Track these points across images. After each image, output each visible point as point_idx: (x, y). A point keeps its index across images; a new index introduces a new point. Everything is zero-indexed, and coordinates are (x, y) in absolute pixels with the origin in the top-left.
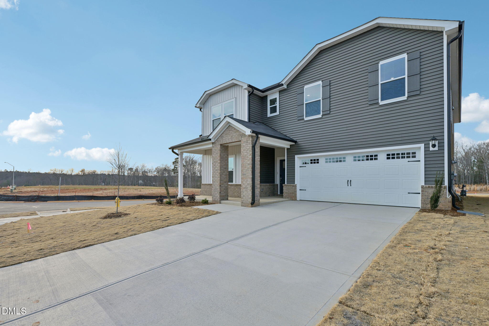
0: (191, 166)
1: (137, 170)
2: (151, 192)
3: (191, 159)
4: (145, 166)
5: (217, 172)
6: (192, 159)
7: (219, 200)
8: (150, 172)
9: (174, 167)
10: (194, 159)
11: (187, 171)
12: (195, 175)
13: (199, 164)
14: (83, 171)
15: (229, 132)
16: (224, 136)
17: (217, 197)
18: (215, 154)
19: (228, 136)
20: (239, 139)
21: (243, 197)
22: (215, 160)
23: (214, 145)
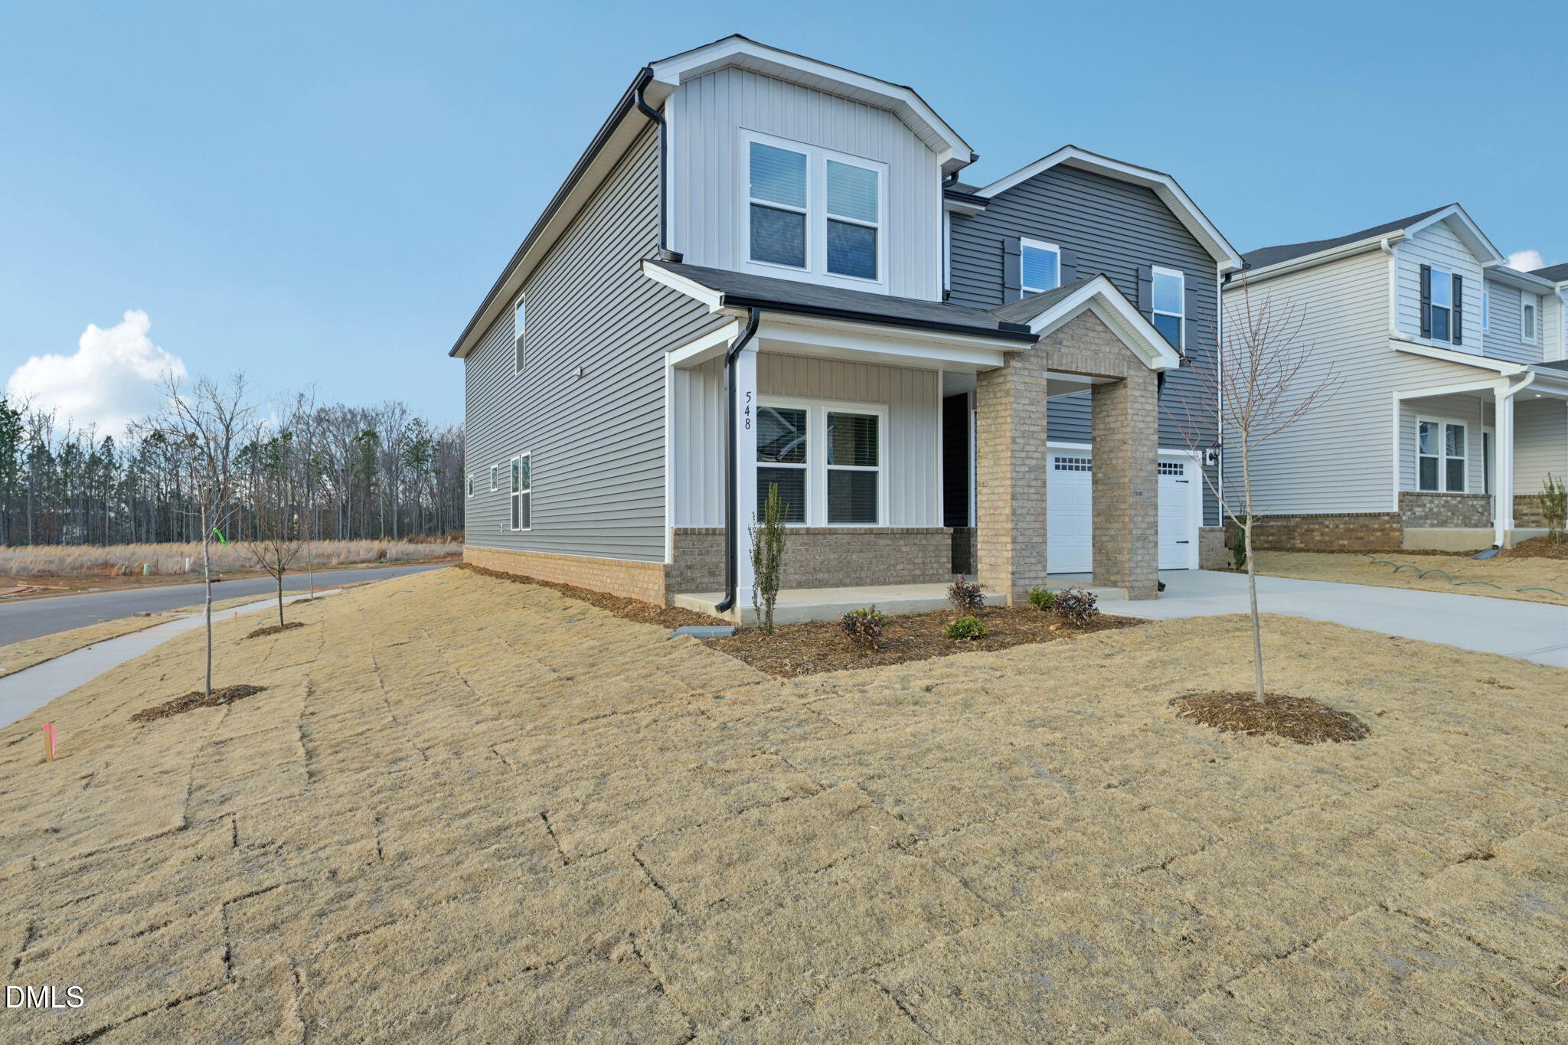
15: (1083, 332)
16: (1064, 343)
17: (1036, 578)
18: (1027, 401)
19: (1082, 346)
20: (1122, 372)
21: (1135, 568)
22: (1027, 428)
23: (1018, 365)
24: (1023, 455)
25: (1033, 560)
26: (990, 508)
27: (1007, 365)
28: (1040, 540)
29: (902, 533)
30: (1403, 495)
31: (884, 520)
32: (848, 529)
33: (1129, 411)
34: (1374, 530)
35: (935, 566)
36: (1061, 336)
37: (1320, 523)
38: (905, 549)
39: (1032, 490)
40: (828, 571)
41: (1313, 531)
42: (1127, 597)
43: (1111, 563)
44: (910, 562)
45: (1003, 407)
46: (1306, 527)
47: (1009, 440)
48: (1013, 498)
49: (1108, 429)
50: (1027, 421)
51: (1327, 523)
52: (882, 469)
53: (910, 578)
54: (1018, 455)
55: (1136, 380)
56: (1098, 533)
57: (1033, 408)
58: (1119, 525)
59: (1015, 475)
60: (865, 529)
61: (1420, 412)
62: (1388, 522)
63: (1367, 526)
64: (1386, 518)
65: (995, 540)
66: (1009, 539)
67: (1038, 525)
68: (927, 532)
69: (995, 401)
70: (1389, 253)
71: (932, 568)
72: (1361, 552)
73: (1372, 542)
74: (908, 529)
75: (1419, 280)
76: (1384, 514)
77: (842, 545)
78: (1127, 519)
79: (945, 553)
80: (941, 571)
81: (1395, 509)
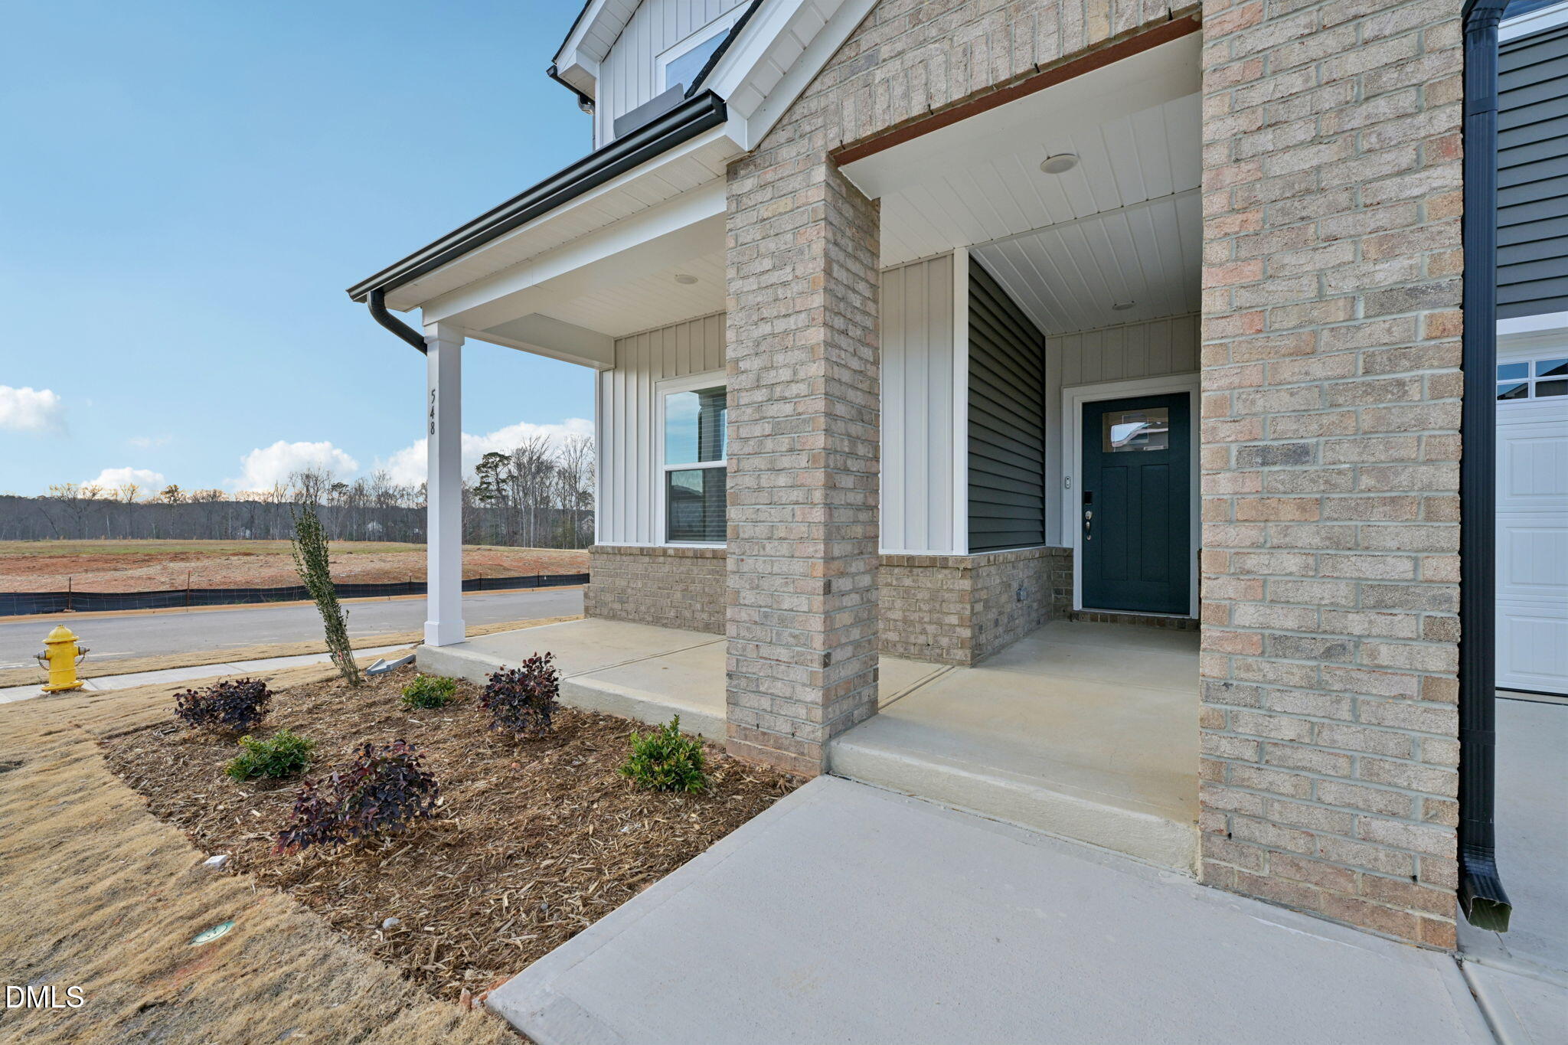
0: (534, 478)
1: (360, 490)
2: (378, 565)
3: (534, 458)
4: (388, 477)
5: (784, 442)
6: (539, 458)
7: (813, 732)
8: (402, 496)
9: (479, 481)
10: (544, 457)
11: (521, 494)
12: (547, 505)
13: (559, 473)
14: (172, 491)
16: (886, 51)
17: (788, 699)
23: (748, 185)
35: (931, 629)
71: (925, 632)
79: (953, 607)
80: (945, 642)
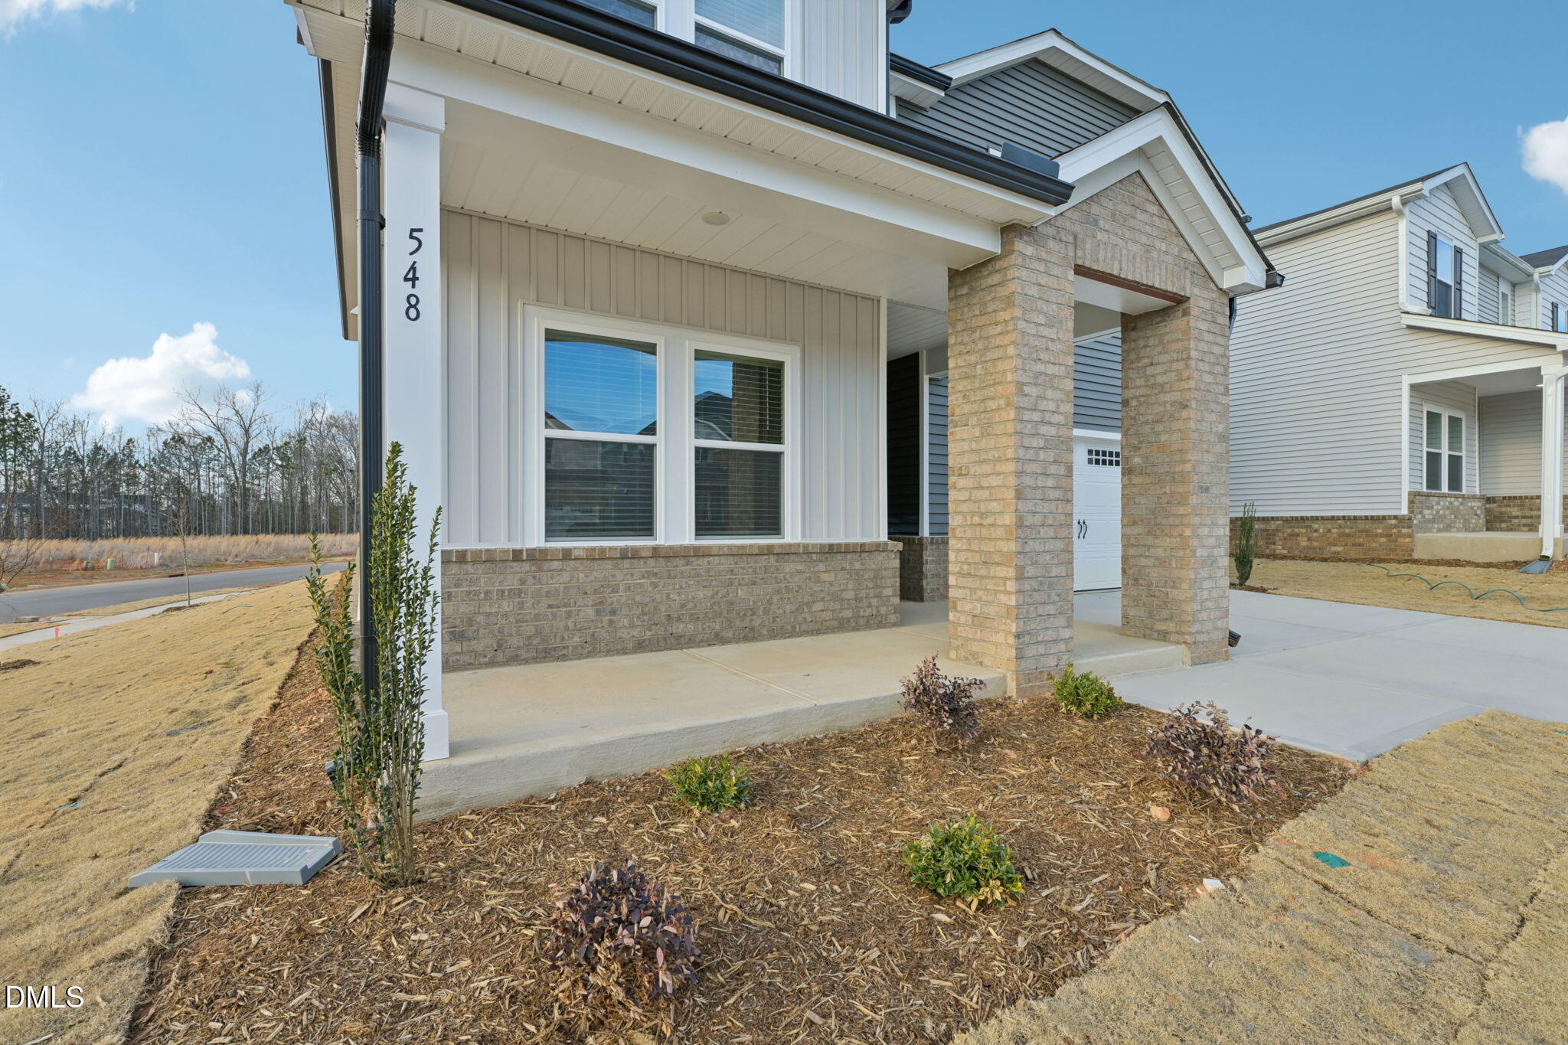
7: (1068, 658)
15: (1128, 210)
16: (1101, 223)
17: (1055, 641)
18: (1042, 319)
19: (1128, 234)
20: (1184, 288)
21: (1199, 611)
22: (1040, 367)
23: (1029, 250)
24: (1036, 416)
25: (1051, 609)
26: (973, 514)
27: (1007, 250)
28: (1061, 571)
29: (822, 553)
30: (1414, 496)
31: (792, 532)
32: (730, 547)
33: (1193, 354)
34: (1377, 535)
35: (874, 602)
36: (1095, 209)
37: (1306, 527)
38: (825, 577)
39: (1050, 482)
40: (695, 618)
41: (1298, 535)
42: (1188, 660)
43: (1156, 601)
44: (836, 597)
45: (999, 329)
46: (1289, 531)
47: (1012, 389)
48: (1019, 494)
49: (1152, 386)
50: (1042, 356)
51: (1316, 526)
52: (790, 449)
53: (836, 623)
54: (1027, 416)
55: (1202, 303)
56: (1132, 551)
57: (1051, 333)
58: (1175, 541)
59: (1021, 453)
60: (760, 547)
61: (1429, 401)
62: (1395, 527)
63: (1367, 531)
64: (1393, 522)
65: (983, 572)
66: (1011, 572)
67: (1060, 545)
68: (862, 549)
69: (982, 321)
70: (1400, 213)
71: (870, 606)
72: (1363, 561)
73: (1374, 549)
74: (831, 546)
75: (1426, 248)
76: (1390, 517)
77: (719, 573)
78: (1188, 532)
79: (889, 582)
80: (883, 610)
81: (1405, 511)
